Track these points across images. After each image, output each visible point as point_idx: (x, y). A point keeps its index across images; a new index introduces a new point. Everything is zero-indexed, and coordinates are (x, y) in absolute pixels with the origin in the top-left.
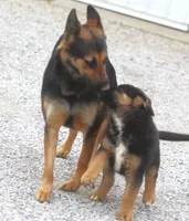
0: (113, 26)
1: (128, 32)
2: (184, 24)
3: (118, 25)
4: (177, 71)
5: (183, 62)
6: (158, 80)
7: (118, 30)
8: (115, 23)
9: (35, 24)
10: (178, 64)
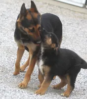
0: (45, 5)
1: (52, 8)
2: (81, 3)
3: (47, 5)
4: (78, 28)
5: (81, 23)
6: (68, 32)
7: (47, 7)
8: (46, 3)
9: (5, 5)
10: (78, 24)
